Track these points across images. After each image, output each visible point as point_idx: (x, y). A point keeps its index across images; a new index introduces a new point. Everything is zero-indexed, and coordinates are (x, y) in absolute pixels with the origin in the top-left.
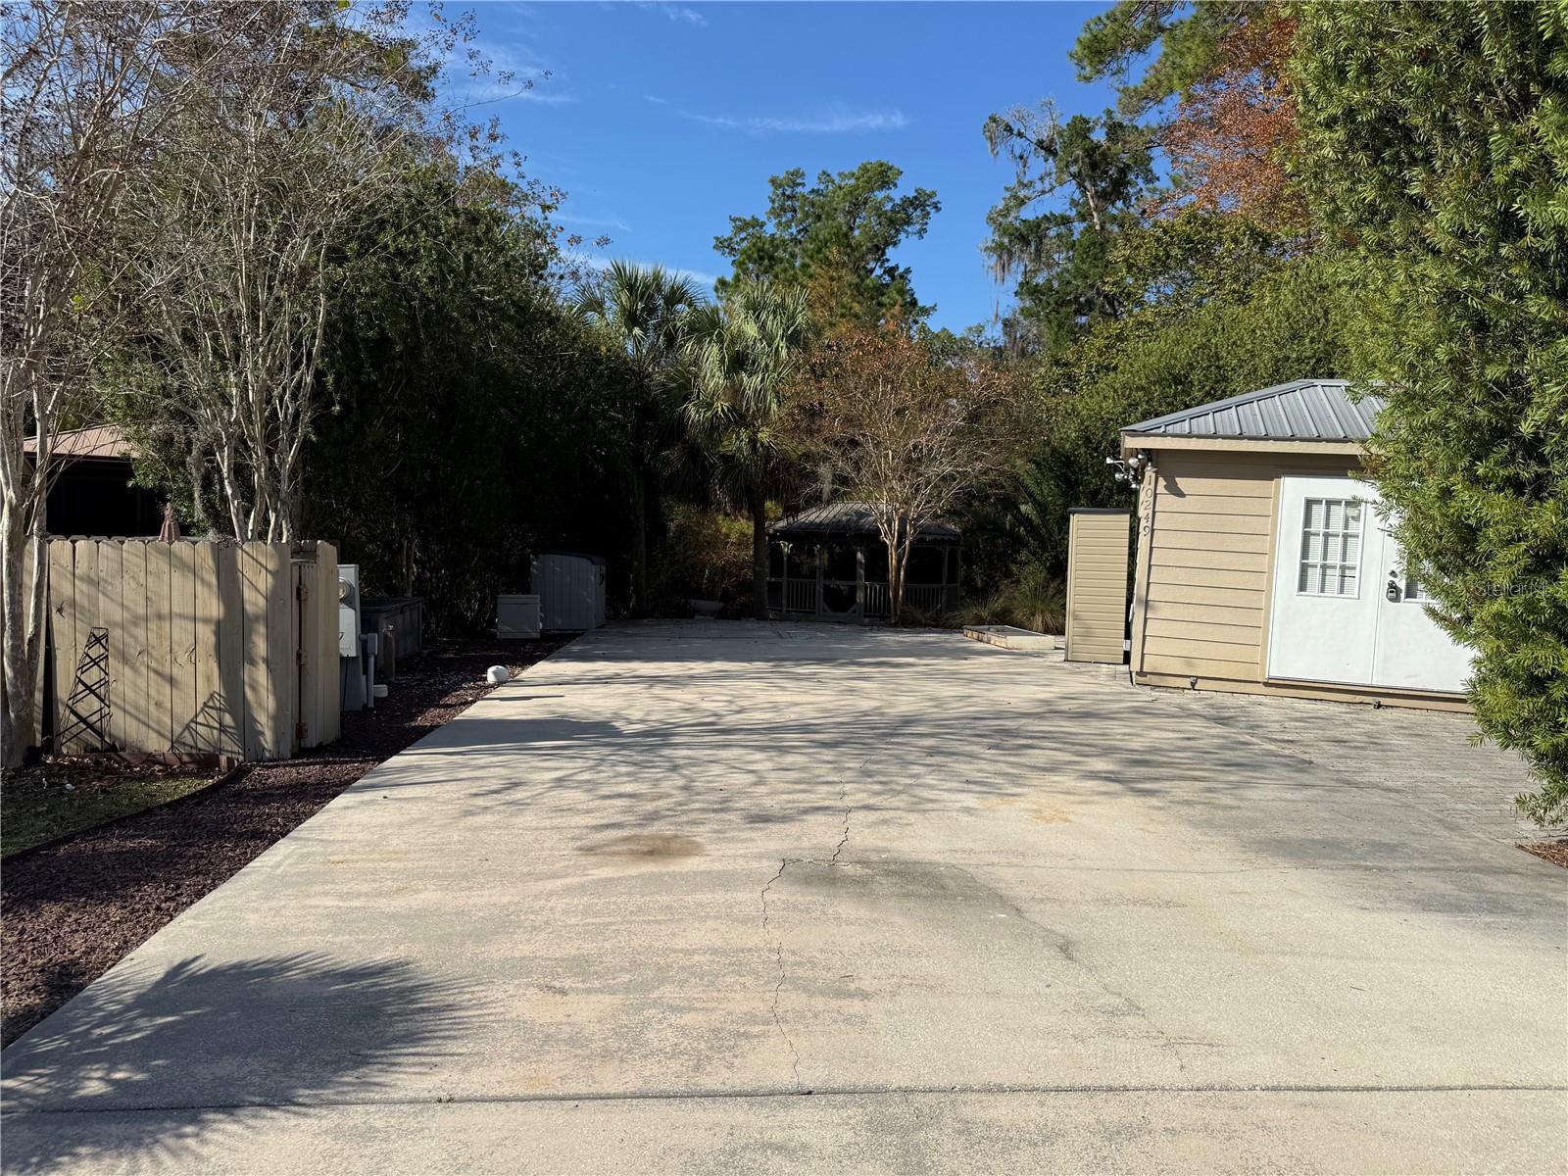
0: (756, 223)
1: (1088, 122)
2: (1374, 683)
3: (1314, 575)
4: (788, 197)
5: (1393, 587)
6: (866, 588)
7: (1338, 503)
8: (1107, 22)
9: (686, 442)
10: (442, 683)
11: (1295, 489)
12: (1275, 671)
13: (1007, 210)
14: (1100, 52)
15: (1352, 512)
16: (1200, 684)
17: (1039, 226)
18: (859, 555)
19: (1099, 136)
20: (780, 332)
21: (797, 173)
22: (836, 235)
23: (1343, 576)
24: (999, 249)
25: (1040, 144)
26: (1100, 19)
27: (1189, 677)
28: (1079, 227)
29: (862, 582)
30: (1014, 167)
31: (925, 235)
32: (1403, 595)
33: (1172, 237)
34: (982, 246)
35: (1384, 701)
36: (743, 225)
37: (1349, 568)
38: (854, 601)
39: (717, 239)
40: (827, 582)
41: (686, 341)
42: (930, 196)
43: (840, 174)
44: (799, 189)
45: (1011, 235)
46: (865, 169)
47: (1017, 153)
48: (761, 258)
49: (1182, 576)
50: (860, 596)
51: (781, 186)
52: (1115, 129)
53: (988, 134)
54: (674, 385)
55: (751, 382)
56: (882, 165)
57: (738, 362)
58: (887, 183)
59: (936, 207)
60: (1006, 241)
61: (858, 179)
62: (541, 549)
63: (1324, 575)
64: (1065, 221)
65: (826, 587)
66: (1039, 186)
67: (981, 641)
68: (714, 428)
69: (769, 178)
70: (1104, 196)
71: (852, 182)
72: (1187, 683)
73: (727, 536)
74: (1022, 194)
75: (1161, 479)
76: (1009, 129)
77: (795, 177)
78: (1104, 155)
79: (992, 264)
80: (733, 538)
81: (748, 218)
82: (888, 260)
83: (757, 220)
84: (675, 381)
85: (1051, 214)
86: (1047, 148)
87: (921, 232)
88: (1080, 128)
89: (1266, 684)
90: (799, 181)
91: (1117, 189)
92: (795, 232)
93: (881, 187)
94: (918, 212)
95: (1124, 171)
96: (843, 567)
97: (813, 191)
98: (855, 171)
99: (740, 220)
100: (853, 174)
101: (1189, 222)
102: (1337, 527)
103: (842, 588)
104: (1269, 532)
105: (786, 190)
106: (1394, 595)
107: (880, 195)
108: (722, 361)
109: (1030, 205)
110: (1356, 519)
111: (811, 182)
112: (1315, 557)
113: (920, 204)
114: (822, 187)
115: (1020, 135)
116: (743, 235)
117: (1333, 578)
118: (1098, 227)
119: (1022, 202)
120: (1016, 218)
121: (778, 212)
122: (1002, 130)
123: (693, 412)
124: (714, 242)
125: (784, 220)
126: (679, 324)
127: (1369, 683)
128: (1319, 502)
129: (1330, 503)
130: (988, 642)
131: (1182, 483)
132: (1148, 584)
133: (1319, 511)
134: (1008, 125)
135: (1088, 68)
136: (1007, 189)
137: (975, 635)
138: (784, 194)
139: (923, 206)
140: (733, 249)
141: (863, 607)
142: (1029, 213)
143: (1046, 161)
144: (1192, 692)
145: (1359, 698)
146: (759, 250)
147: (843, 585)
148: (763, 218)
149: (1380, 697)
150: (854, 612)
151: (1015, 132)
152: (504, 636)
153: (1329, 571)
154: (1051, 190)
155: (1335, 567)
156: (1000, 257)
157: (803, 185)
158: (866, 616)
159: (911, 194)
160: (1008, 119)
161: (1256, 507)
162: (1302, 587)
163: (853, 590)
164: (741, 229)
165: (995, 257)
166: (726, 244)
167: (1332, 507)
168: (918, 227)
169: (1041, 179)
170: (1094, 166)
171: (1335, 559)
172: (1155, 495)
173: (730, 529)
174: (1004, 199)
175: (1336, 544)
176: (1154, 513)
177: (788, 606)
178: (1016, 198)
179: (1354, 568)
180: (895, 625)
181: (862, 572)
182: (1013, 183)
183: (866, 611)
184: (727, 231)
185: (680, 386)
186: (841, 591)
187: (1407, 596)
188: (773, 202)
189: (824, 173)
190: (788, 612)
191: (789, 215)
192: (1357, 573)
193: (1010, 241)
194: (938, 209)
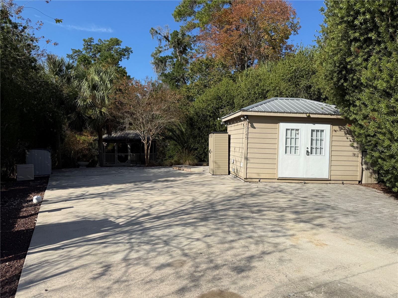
0: (79, 51)
1: (178, 32)
2: (304, 177)
3: (288, 149)
4: (89, 45)
5: (308, 151)
6: (131, 155)
7: (294, 130)
8: (182, 7)
9: (76, 112)
10: (12, 205)
11: (283, 126)
12: (280, 175)
13: (156, 54)
14: (181, 15)
15: (297, 132)
16: (261, 180)
17: (165, 59)
18: (129, 146)
19: (180, 36)
20: (107, 79)
21: (91, 39)
22: (110, 55)
23: (295, 149)
24: (155, 63)
25: (165, 37)
26: (180, 6)
27: (258, 179)
28: (175, 60)
29: (130, 153)
30: (158, 42)
31: (129, 59)
32: (310, 154)
33: (203, 64)
34: (151, 62)
35: (306, 182)
36: (76, 52)
37: (297, 147)
38: (127, 159)
39: (68, 55)
40: (118, 154)
41: (74, 81)
42: (130, 49)
43: (104, 40)
44: (92, 43)
45: (158, 60)
46: (111, 40)
47: (159, 38)
48: (85, 60)
49: (256, 151)
50: (129, 158)
51: (87, 42)
52: (183, 35)
53: (151, 32)
54: (71, 94)
55: (99, 94)
56: (117, 39)
57: (94, 87)
58: (118, 44)
59: (131, 52)
60: (157, 61)
61: (110, 42)
62: (29, 148)
63: (291, 149)
64: (172, 58)
65: (118, 156)
66: (164, 48)
67: (180, 170)
68: (87, 107)
69: (83, 39)
70: (182, 52)
71: (108, 43)
72: (258, 180)
73: (79, 141)
74: (160, 49)
75: (249, 124)
76: (157, 32)
77: (91, 40)
78: (181, 42)
79: (154, 67)
80: (81, 142)
81: (77, 50)
82: (119, 65)
83: (80, 50)
84: (72, 93)
85: (168, 55)
86: (167, 38)
87: (128, 58)
88: (176, 34)
89: (278, 179)
90: (92, 41)
91: (184, 51)
92: (91, 55)
93: (116, 45)
94: (127, 53)
95: (185, 46)
96: (123, 149)
97: (96, 44)
98: (109, 40)
99: (74, 50)
100: (108, 41)
101: (207, 60)
102: (293, 136)
103: (123, 156)
104: (277, 138)
105: (88, 43)
106: (308, 154)
107: (117, 47)
108: (89, 87)
109: (162, 53)
110: (298, 134)
111: (96, 42)
112: (289, 145)
113: (127, 51)
114: (99, 43)
115: (159, 34)
116: (76, 54)
117: (293, 150)
118: (180, 60)
119: (160, 52)
120: (159, 56)
121: (86, 49)
122: (155, 32)
123: (80, 102)
124: (67, 55)
125: (88, 51)
126: (72, 75)
127: (303, 177)
128: (289, 129)
129: (292, 130)
130: (183, 170)
131: (255, 125)
132: (247, 153)
133: (289, 132)
134: (156, 31)
135: (178, 19)
136: (156, 48)
137: (177, 168)
138: (87, 44)
139: (128, 51)
140: (72, 58)
141: (130, 161)
142: (163, 55)
143: (166, 41)
144: (259, 183)
145: (300, 181)
146: (84, 58)
147: (123, 155)
148: (81, 50)
149: (305, 181)
150: (128, 162)
151: (158, 33)
152: (21, 180)
153: (292, 148)
154: (167, 50)
155: (293, 147)
156: (156, 65)
157: (93, 42)
158: (131, 163)
159: (125, 48)
160: (156, 29)
161: (273, 131)
162: (286, 153)
163: (127, 156)
164: (75, 53)
165: (154, 65)
166: (70, 56)
167: (292, 131)
168: (127, 57)
169: (165, 46)
170: (179, 44)
171: (293, 145)
172: (248, 128)
173: (80, 139)
174: (155, 50)
175: (293, 141)
176: (248, 133)
177: (106, 162)
178: (159, 50)
179: (298, 147)
180: (147, 166)
181: (130, 151)
182: (157, 46)
183: (131, 162)
184: (71, 53)
185: (73, 94)
186: (122, 156)
187: (311, 154)
188: (84, 46)
189: (100, 39)
190: (106, 163)
191: (89, 50)
192: (299, 148)
193: (158, 62)
194: (132, 53)
